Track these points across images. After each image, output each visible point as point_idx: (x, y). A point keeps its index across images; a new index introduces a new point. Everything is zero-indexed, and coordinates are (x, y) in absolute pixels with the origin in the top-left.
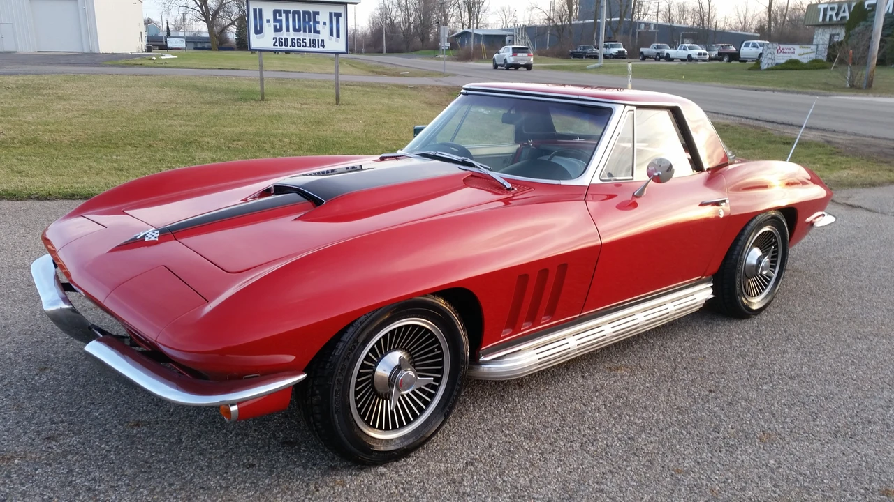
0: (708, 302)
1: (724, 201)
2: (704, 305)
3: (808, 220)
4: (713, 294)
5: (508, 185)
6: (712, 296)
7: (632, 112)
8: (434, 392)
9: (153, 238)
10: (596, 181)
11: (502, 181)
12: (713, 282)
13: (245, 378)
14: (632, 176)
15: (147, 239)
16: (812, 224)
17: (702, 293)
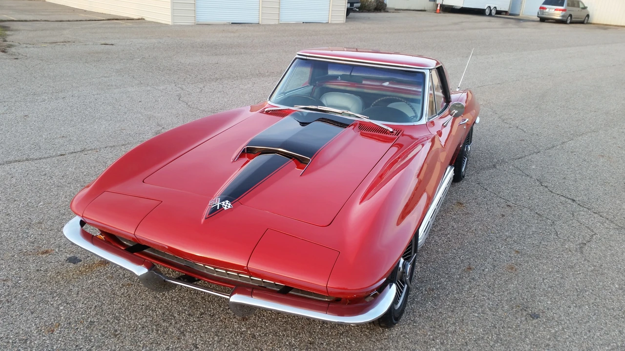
0: (454, 176)
1: (468, 121)
4: (454, 172)
5: (391, 130)
6: (454, 174)
12: (455, 167)
14: (436, 113)
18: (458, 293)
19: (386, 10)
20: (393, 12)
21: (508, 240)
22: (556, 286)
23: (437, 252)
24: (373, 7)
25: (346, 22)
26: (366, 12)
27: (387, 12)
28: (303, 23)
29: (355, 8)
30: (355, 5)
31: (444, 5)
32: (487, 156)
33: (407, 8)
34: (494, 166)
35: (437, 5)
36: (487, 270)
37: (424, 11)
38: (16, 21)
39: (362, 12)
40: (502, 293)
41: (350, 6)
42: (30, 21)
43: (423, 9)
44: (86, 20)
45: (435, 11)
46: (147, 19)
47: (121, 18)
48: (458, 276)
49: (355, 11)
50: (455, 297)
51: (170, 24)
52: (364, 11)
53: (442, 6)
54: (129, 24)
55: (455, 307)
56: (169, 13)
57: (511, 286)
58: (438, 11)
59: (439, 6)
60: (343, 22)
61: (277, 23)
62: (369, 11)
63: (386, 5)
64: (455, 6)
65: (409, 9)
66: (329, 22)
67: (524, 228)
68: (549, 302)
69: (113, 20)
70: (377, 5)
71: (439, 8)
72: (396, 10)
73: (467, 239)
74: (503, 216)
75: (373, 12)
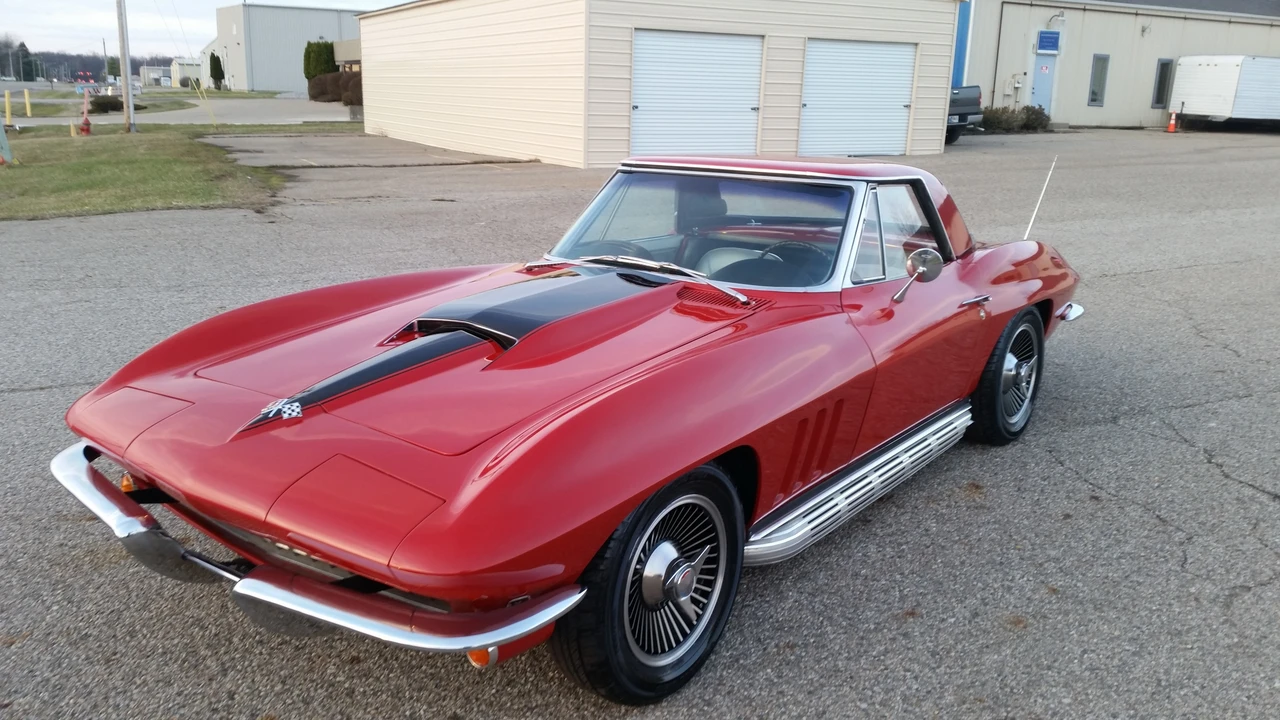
0: (969, 428)
1: (986, 299)
2: (965, 434)
3: (1058, 312)
4: (972, 419)
5: (743, 298)
6: (971, 422)
7: (874, 191)
8: (710, 590)
9: (294, 414)
10: (848, 284)
11: (733, 293)
12: (971, 404)
13: (513, 603)
14: (884, 274)
15: (286, 416)
16: (1063, 317)
17: (962, 419)
18: (848, 659)
19: (1049, 128)
20: (1065, 132)
21: (1046, 565)
22: (1107, 670)
23: (856, 575)
24: (1021, 123)
25: (944, 150)
27: (1052, 131)
28: (849, 156)
29: (970, 124)
30: (971, 118)
31: (1186, 115)
32: (1110, 398)
33: (1099, 124)
34: (1115, 420)
35: (1171, 115)
36: (953, 620)
37: (1141, 128)
38: (315, 167)
39: (993, 133)
40: (958, 669)
41: (960, 120)
42: (340, 167)
43: (1137, 124)
44: (435, 165)
45: (1166, 129)
46: (545, 161)
47: (498, 160)
48: (872, 627)
49: (974, 132)
50: (836, 666)
51: (582, 166)
53: (1180, 117)
54: (508, 169)
55: (822, 685)
56: (581, 147)
57: (991, 658)
58: (1172, 129)
59: (1174, 117)
60: (938, 152)
62: (1009, 130)
63: (1048, 118)
64: (1213, 117)
65: (1104, 124)
66: (907, 154)
67: (1103, 544)
68: (1066, 701)
69: (483, 163)
70: (1028, 118)
71: (1173, 122)
72: (1070, 127)
73: (945, 555)
74: (1067, 516)
75: (1018, 132)
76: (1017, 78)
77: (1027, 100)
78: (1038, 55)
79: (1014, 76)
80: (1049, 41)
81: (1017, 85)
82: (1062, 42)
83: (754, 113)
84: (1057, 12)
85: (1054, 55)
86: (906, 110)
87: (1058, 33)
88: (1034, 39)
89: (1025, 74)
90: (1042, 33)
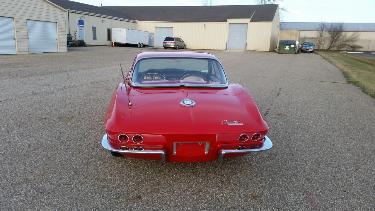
19: (85, 46)
20: (89, 47)
24: (78, 44)
25: (68, 51)
26: (74, 47)
27: (86, 46)
28: (43, 53)
29: (70, 44)
33: (97, 45)
35: (112, 43)
37: (106, 46)
41: (68, 43)
43: (105, 45)
45: (112, 46)
52: (73, 46)
53: (115, 43)
58: (114, 46)
59: (114, 43)
60: (66, 51)
61: (28, 53)
62: (76, 46)
63: (85, 43)
64: (123, 43)
66: (59, 52)
70: (80, 43)
71: (114, 44)
72: (91, 45)
75: (78, 47)
76: (75, 32)
77: (78, 38)
78: (79, 26)
79: (74, 32)
80: (81, 23)
81: (75, 34)
82: (85, 23)
83: (14, 40)
84: (82, 15)
85: (83, 27)
86: (56, 40)
87: (83, 21)
88: (77, 22)
89: (77, 31)
90: (79, 21)
